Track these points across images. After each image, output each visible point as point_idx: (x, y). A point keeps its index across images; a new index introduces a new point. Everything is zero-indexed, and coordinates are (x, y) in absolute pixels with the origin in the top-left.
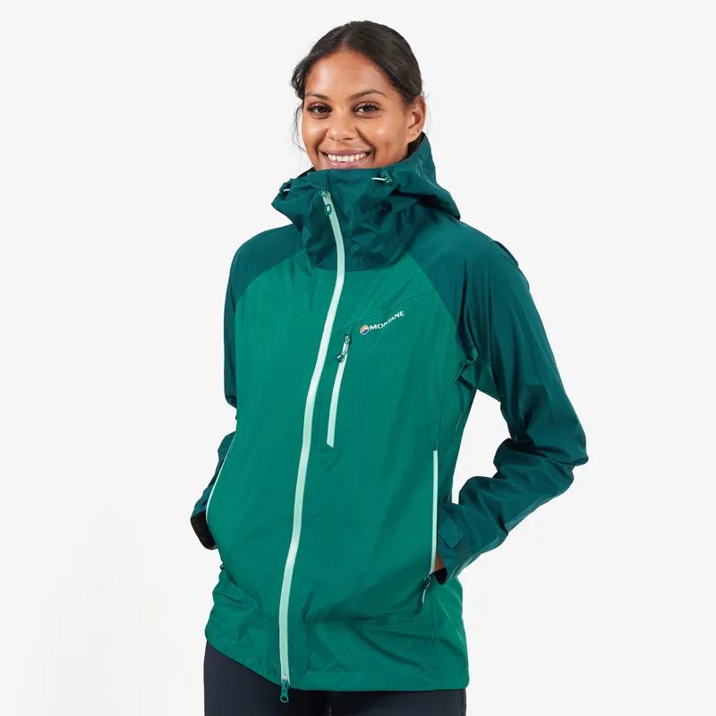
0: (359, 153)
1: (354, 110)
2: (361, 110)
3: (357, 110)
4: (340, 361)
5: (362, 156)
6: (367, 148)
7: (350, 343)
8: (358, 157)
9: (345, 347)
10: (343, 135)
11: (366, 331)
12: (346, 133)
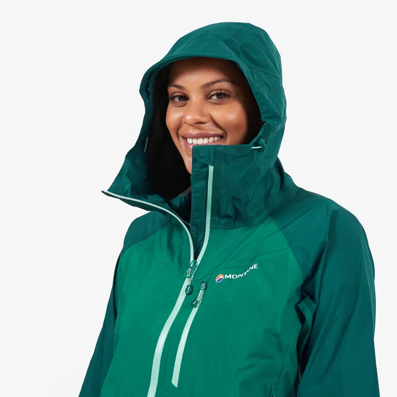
0: (214, 136)
1: (208, 97)
2: (215, 97)
3: (210, 98)
4: (195, 306)
5: (216, 138)
6: (220, 132)
7: (205, 289)
8: (211, 139)
9: (201, 293)
10: (195, 120)
11: (221, 279)
12: (198, 118)
